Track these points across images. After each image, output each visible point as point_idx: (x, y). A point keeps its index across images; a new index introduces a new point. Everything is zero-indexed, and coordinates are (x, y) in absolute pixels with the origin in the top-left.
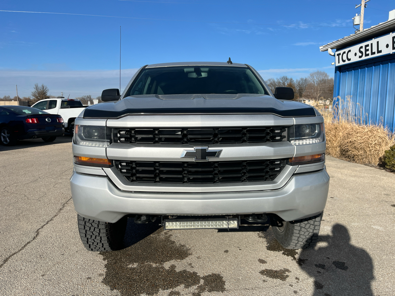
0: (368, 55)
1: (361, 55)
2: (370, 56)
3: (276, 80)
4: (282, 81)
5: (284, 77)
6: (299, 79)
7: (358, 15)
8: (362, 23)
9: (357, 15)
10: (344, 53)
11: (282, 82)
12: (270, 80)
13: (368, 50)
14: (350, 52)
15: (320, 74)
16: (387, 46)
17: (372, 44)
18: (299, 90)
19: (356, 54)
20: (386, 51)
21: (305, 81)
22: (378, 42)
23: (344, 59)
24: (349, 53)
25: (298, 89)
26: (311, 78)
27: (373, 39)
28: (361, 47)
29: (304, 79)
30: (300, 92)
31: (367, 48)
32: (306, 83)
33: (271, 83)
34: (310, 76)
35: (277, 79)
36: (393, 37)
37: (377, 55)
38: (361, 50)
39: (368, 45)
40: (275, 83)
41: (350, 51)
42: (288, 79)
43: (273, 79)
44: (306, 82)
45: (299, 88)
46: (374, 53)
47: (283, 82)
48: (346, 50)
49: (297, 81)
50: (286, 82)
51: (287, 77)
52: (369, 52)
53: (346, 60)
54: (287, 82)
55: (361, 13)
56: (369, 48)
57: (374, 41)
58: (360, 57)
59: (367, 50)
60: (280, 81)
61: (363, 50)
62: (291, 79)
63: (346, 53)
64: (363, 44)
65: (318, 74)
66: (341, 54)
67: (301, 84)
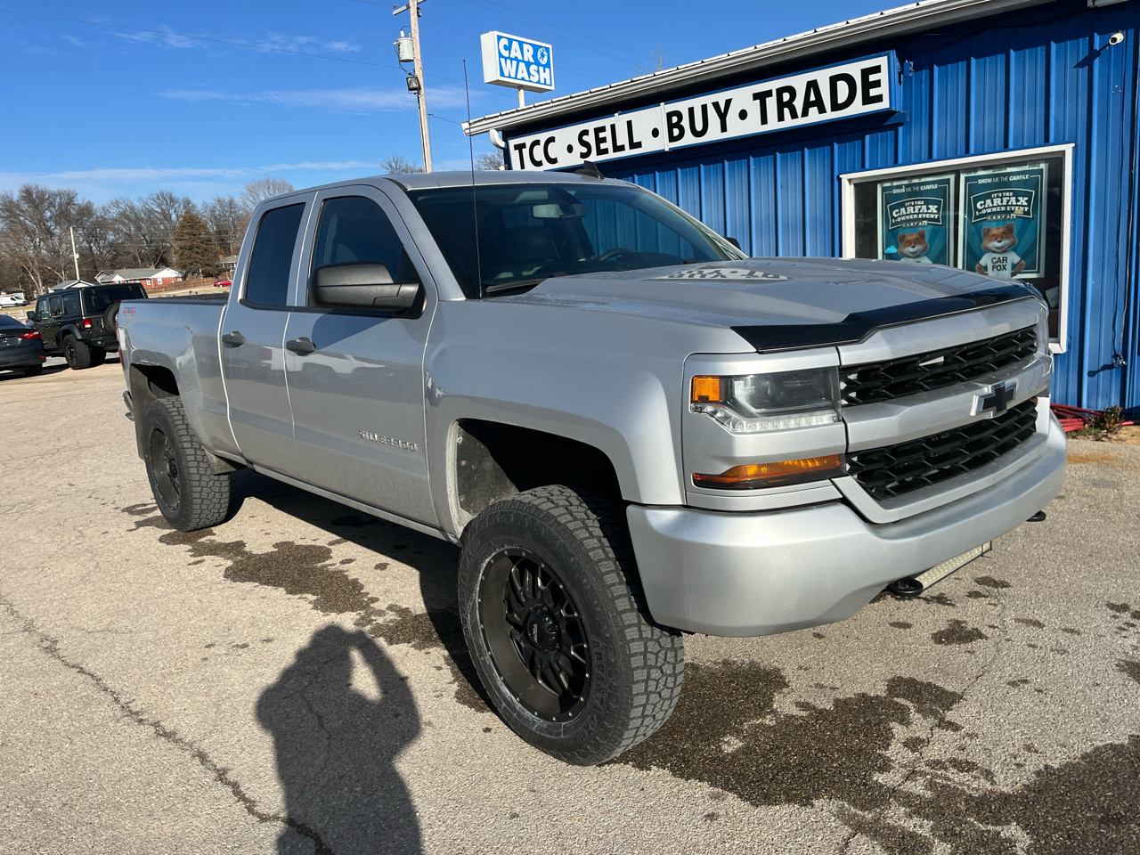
0: (606, 151)
1: (585, 150)
2: (612, 155)
3: (138, 205)
4: (159, 206)
5: (162, 194)
6: (211, 202)
7: (406, 36)
8: (419, 58)
9: (402, 33)
10: (537, 143)
11: (158, 210)
12: (117, 204)
13: (604, 140)
14: (554, 141)
15: (274, 185)
16: (655, 133)
17: (613, 127)
18: (219, 232)
19: (570, 149)
20: (650, 145)
21: (231, 208)
22: (629, 123)
23: (537, 159)
24: (551, 145)
25: (212, 228)
26: (251, 199)
27: (616, 115)
28: (585, 132)
29: (227, 200)
30: (222, 240)
31: (601, 135)
32: (235, 212)
33: (123, 214)
34: (246, 192)
35: (140, 199)
36: (668, 114)
37: (628, 152)
38: (585, 138)
39: (604, 127)
40: (136, 214)
41: (552, 140)
42: (177, 201)
43: (129, 200)
44: (232, 210)
45: (215, 228)
46: (622, 148)
47: (162, 209)
48: (542, 137)
49: (205, 206)
50: (172, 211)
51: (173, 195)
52: (608, 145)
53: (544, 161)
54: (175, 211)
55: (413, 32)
56: (607, 134)
57: (620, 120)
58: (583, 156)
59: (599, 141)
60: (154, 207)
61: (591, 139)
62: (187, 202)
63: (542, 143)
64: (591, 126)
65: (269, 187)
66: (528, 146)
67: (220, 215)
